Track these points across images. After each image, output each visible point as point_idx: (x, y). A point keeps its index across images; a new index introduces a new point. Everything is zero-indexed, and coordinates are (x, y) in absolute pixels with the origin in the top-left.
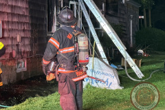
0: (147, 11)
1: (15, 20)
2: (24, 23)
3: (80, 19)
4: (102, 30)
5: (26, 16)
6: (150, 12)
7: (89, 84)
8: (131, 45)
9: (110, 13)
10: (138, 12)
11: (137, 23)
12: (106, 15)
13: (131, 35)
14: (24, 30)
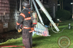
0: (61, 2)
1: (3, 5)
2: (7, 7)
3: (32, 5)
4: (41, 10)
5: (8, 4)
6: (62, 3)
7: (35, 34)
8: (54, 17)
9: (45, 3)
10: (57, 3)
11: (57, 7)
12: (43, 4)
13: (54, 13)
14: (7, 10)
